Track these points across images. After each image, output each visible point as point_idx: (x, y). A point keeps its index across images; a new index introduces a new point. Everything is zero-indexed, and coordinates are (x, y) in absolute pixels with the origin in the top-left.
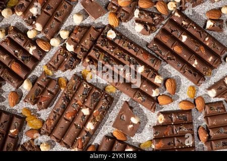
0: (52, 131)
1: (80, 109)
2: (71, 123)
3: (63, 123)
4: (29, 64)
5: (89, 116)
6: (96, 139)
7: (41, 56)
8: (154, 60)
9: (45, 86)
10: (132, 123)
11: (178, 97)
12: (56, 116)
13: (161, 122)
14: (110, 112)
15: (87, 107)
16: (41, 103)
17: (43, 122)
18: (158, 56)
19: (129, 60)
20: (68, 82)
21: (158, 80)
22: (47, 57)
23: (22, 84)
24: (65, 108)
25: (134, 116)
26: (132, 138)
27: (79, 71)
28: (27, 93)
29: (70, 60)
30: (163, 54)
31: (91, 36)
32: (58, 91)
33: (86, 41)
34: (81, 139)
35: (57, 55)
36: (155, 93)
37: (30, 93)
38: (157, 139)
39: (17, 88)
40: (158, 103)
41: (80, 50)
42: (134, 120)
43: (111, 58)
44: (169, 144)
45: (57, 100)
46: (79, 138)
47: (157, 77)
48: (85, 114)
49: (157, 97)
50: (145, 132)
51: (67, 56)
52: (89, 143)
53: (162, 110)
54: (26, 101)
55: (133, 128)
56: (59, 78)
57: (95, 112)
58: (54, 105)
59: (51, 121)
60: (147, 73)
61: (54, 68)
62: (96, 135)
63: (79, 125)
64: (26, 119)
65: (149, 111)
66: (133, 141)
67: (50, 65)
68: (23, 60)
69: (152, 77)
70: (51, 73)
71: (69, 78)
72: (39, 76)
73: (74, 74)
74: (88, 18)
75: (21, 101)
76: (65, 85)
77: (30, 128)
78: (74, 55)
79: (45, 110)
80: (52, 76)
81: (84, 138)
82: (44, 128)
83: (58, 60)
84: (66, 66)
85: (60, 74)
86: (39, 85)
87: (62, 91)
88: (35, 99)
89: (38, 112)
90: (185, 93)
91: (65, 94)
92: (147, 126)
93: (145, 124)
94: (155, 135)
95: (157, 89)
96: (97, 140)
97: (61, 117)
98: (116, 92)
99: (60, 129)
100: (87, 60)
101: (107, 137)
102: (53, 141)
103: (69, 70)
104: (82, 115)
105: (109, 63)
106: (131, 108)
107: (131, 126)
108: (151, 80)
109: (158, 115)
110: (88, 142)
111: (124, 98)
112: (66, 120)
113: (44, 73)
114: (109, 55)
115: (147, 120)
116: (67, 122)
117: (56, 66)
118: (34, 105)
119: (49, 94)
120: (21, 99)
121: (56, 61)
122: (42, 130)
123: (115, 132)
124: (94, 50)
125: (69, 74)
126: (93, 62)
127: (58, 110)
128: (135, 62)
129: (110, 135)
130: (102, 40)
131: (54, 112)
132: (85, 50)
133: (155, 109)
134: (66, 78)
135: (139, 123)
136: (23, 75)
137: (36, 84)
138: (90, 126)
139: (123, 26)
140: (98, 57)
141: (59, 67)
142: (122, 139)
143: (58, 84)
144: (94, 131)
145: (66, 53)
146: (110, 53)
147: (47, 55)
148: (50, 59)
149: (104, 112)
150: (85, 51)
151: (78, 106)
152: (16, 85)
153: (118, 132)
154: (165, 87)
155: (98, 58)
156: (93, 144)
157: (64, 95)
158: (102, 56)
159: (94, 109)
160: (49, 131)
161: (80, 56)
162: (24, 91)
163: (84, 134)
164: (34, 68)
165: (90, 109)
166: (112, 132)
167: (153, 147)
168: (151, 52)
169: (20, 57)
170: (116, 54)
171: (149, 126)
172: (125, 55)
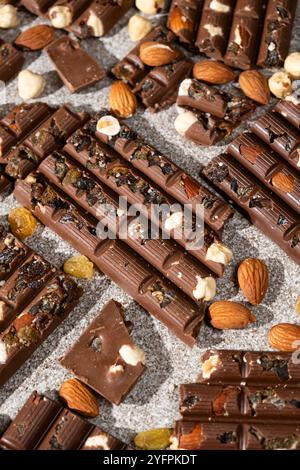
6: (8, 402)
8: (213, 202)
10: (121, 362)
11: (271, 317)
13: (207, 375)
14: (65, 333)
19: (145, 194)
21: (216, 255)
25: (131, 344)
27: (3, 213)
30: (241, 191)
31: (53, 124)
33: (38, 134)
36: (202, 289)
38: (189, 422)
41: (16, 153)
42: (129, 355)
43: (97, 185)
44: (224, 439)
47: (215, 246)
49: (208, 303)
50: (158, 402)
57: (20, 316)
62: (12, 391)
65: (179, 344)
66: (117, 425)
74: (58, 92)
90: (291, 307)
92: (167, 387)
93: (162, 379)
94: (184, 409)
95: (210, 280)
96: (11, 407)
98: (94, 281)
100: (30, 179)
105: (88, 193)
106: (129, 324)
107: (115, 369)
109: (205, 358)
114: (92, 175)
115: (169, 368)
123: (67, 385)
126: (45, 187)
130: (82, 137)
132: (30, 156)
133: (196, 333)
135: (143, 367)
139: (144, 120)
140: (60, 174)
142: (82, 408)
146: (96, 171)
149: (46, 319)
150: (31, 160)
153: (74, 383)
154: (237, 286)
155: (61, 180)
158: (73, 175)
159: (20, 309)
161: (14, 167)
165: (7, 305)
167: (175, 445)
170: (112, 175)
171: (171, 387)
172: (137, 181)
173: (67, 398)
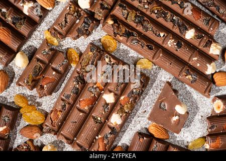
0: (60, 127)
1: (100, 95)
2: (87, 115)
3: (76, 116)
4: (23, 29)
5: (114, 105)
6: (124, 137)
7: (40, 17)
8: (209, 21)
9: (47, 62)
10: (177, 114)
12: (65, 106)
13: (218, 111)
14: (144, 98)
15: (110, 92)
16: (42, 87)
17: (46, 115)
18: (214, 14)
19: (173, 21)
20: (81, 55)
21: (215, 50)
22: (50, 19)
23: (12, 59)
24: (78, 94)
25: (180, 104)
26: (175, 134)
27: (97, 38)
28: (21, 73)
29: (84, 22)
30: (221, 11)
32: (67, 68)
34: (103, 139)
35: (65, 14)
36: (210, 70)
37: (25, 72)
38: (212, 135)
39: (7, 65)
40: (214, 83)
41: (99, 7)
42: (180, 109)
43: (145, 18)
45: (65, 82)
46: (100, 136)
47: (213, 46)
48: (108, 102)
49: (212, 75)
50: (195, 125)
51: (79, 16)
52: (115, 144)
53: (219, 94)
54: (20, 85)
55: (179, 120)
56: (68, 49)
57: (122, 98)
58: (61, 90)
59: (58, 113)
60: (199, 40)
61: (60, 34)
62: (124, 131)
63: (99, 119)
64: (21, 111)
65: (200, 95)
66: (178, 139)
67: (55, 30)
68: (14, 23)
69: (206, 46)
70: (56, 41)
71: (83, 49)
72: (38, 46)
73: (91, 44)
75: (12, 85)
76: (77, 60)
77: (27, 123)
78: (91, 15)
79: (48, 97)
80: (57, 47)
81: (107, 138)
82: (48, 123)
83: (66, 22)
84: (79, 30)
85: (69, 43)
86: (38, 60)
87: (73, 69)
88: (33, 80)
89: (38, 100)
91: (78, 73)
92: (198, 117)
93: (195, 114)
94: (210, 130)
95: (213, 64)
96: (126, 139)
97: (72, 106)
98: (152, 69)
99: (71, 124)
100: (110, 22)
101: (140, 134)
102: (61, 142)
103: (82, 37)
104: (103, 103)
105: (142, 25)
106: (175, 91)
107: (175, 118)
108: (205, 49)
109: (214, 100)
110: (113, 142)
111: (164, 76)
112: (80, 111)
113: (46, 42)
114: (142, 13)
115: (197, 108)
116: (81, 114)
117: (63, 31)
118: (32, 89)
119: (54, 73)
120: (12, 81)
121: (63, 23)
122: (45, 127)
123: (152, 128)
124: (120, 6)
125: (82, 43)
126: (119, 25)
127: (68, 97)
128: (181, 24)
129: (144, 131)
131: (63, 100)
132: (106, 6)
133: (210, 92)
134: (78, 49)
135: (187, 113)
136: (14, 46)
137: (34, 59)
138: (116, 119)
140: (125, 16)
141: (68, 32)
142: (162, 137)
143: (66, 58)
144: (122, 126)
145: (78, 12)
146: (144, 11)
147: (50, 14)
148: (53, 22)
149: (136, 98)
150: (107, 8)
151: (98, 90)
152: (5, 61)
153: (156, 126)
154: (224, 60)
155: (126, 19)
156: (120, 144)
157: (77, 75)
158: (132, 16)
159: (121, 95)
160: (56, 128)
161: (99, 15)
162: (16, 70)
163: (107, 131)
164: (30, 35)
165: (115, 94)
166: (147, 126)
167: (207, 146)
168: (203, 9)
169: (10, 19)
170: (153, 12)
171: (200, 117)
172: (167, 13)
173: (153, 133)
